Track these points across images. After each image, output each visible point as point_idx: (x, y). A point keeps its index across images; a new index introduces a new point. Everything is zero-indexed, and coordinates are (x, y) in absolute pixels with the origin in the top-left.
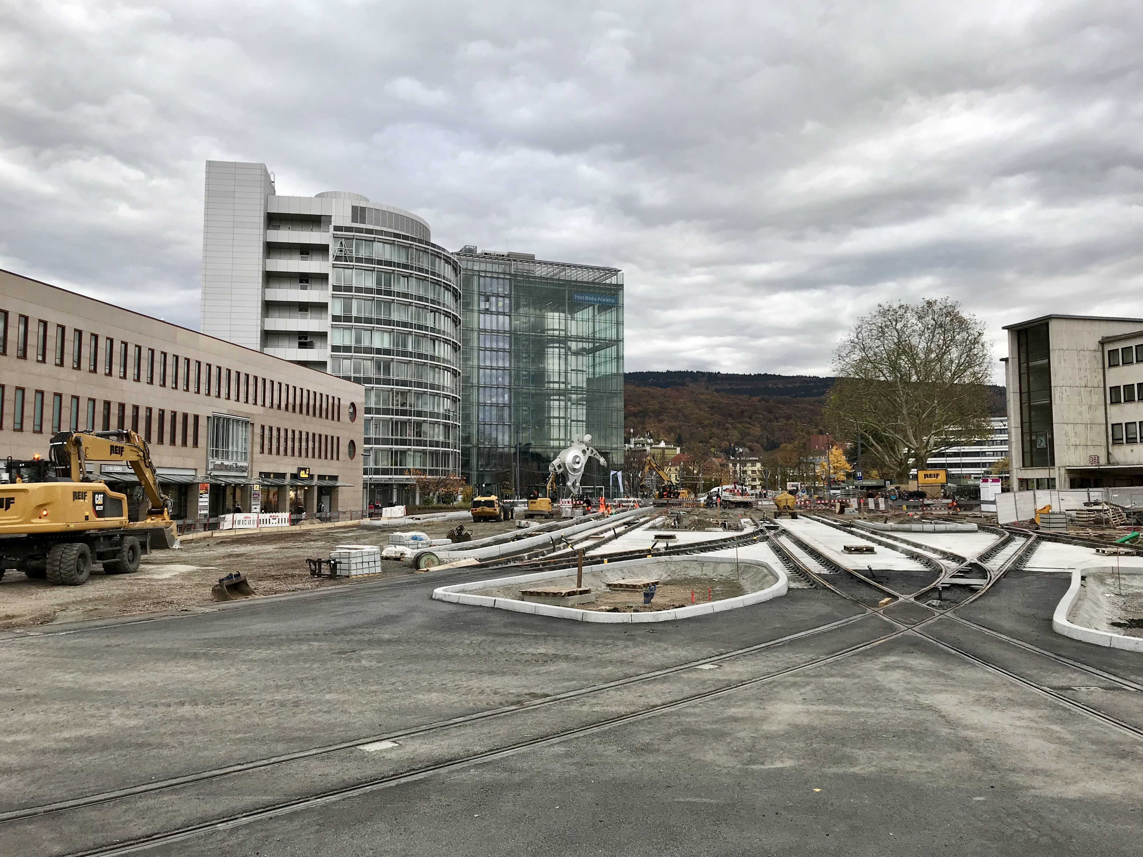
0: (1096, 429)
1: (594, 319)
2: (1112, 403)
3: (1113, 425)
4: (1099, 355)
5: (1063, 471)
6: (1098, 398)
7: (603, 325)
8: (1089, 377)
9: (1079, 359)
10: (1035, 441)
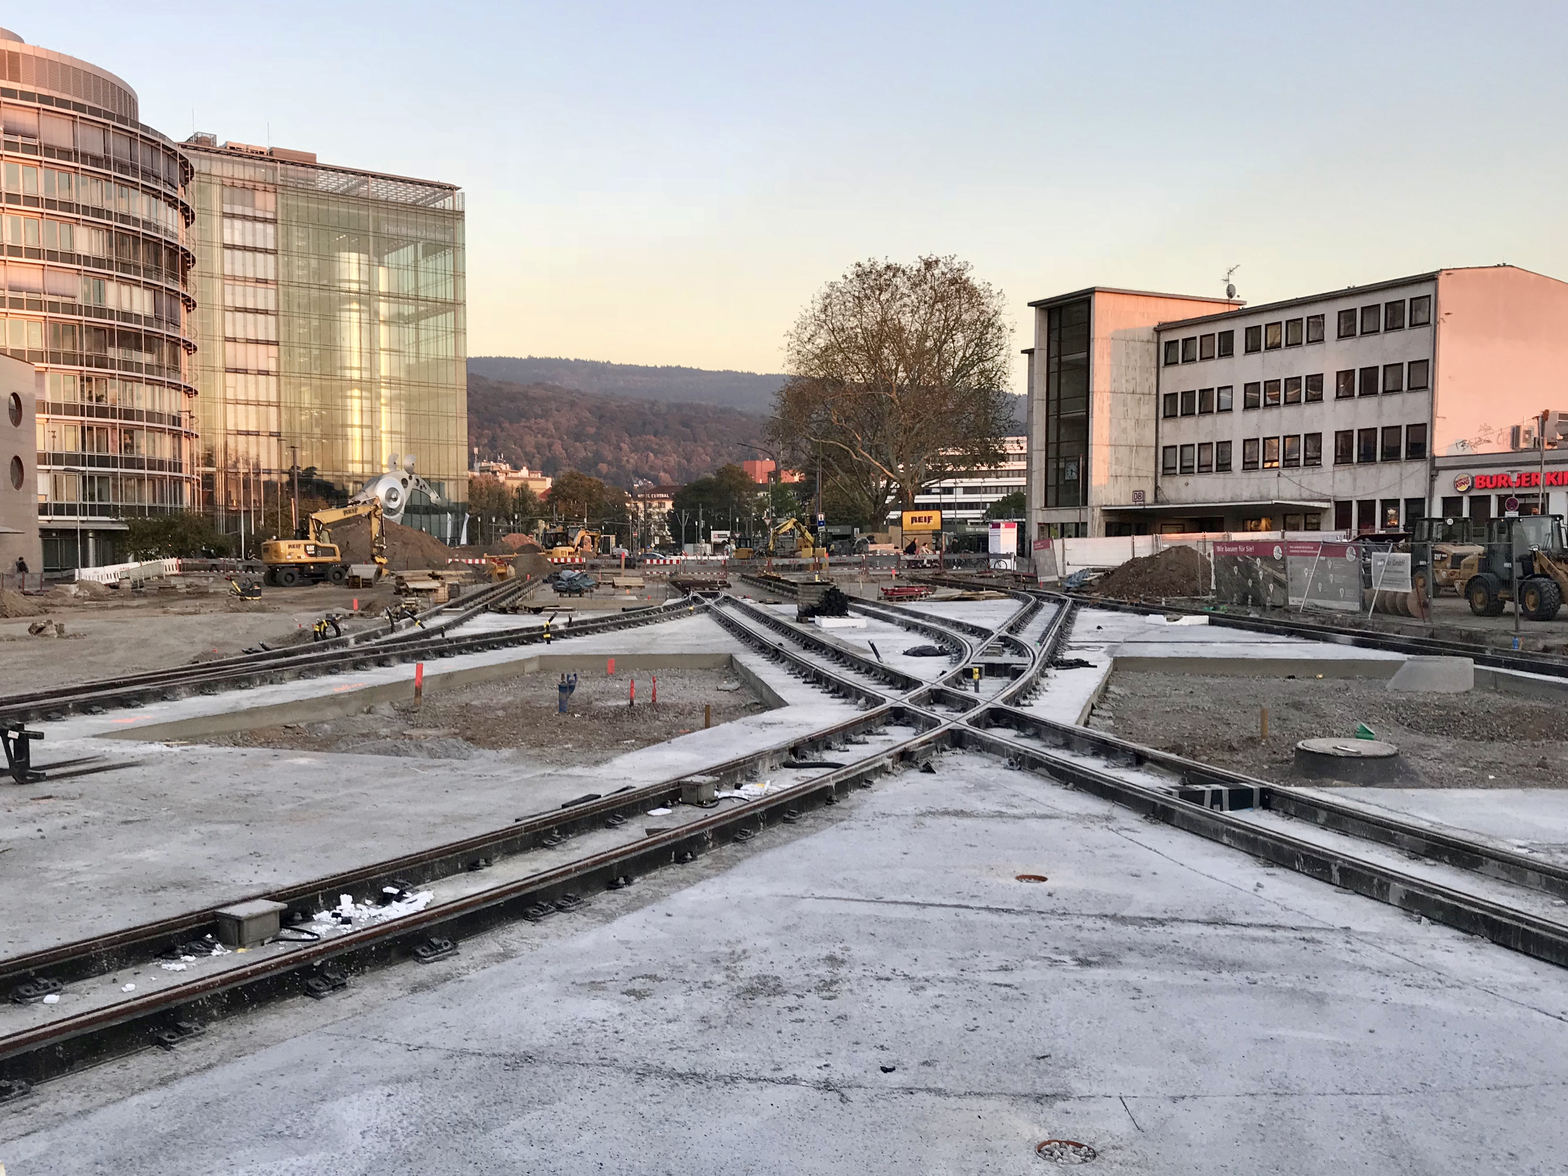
0: (1143, 453)
1: (416, 267)
2: (1165, 417)
3: (1165, 448)
4: (1153, 347)
5: (1097, 512)
6: (1148, 410)
7: (431, 278)
8: (1138, 380)
9: (1128, 354)
10: (1064, 470)
